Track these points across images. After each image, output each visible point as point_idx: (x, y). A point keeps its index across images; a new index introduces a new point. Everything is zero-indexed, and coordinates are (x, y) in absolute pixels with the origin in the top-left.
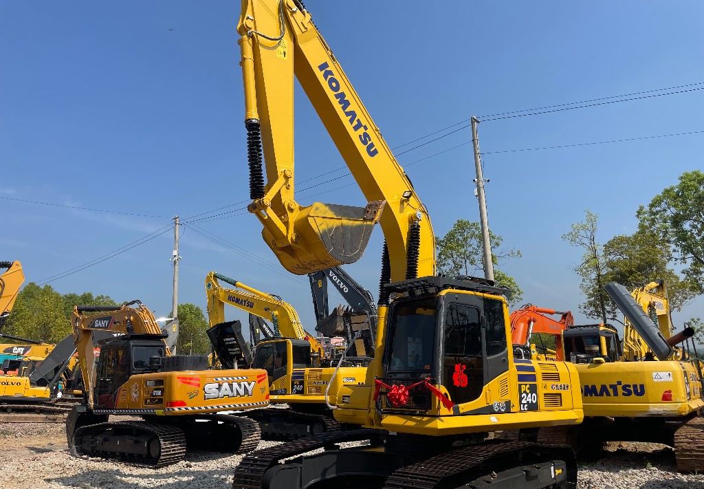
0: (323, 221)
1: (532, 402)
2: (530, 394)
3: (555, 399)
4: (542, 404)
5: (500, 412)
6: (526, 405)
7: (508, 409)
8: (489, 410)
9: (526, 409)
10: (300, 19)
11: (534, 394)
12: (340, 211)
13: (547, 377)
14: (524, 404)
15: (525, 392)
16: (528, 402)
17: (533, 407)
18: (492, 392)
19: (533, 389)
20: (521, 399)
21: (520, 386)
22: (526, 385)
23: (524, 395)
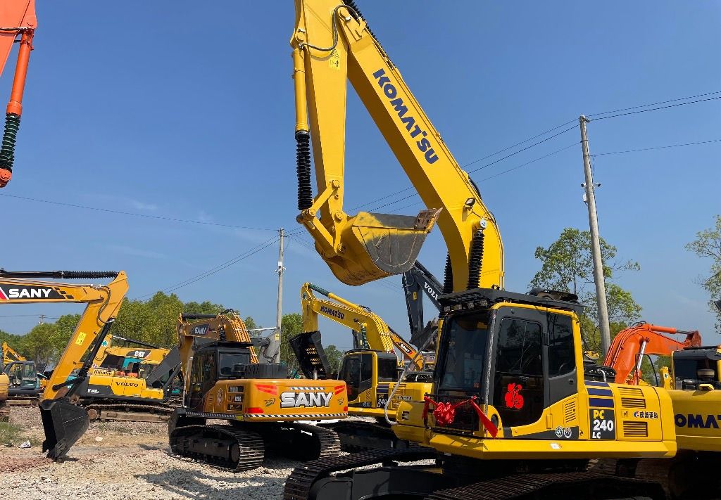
0: (368, 230)
1: (607, 429)
2: (604, 421)
3: (638, 428)
4: (620, 432)
5: (563, 439)
6: (599, 433)
7: (575, 434)
8: (550, 435)
9: (599, 437)
10: (355, 27)
11: (610, 422)
12: (387, 220)
13: (628, 402)
14: (597, 432)
15: (598, 418)
16: (602, 430)
17: (608, 436)
18: (554, 415)
19: (609, 416)
20: (592, 426)
21: (591, 411)
22: (600, 410)
23: (598, 421)
